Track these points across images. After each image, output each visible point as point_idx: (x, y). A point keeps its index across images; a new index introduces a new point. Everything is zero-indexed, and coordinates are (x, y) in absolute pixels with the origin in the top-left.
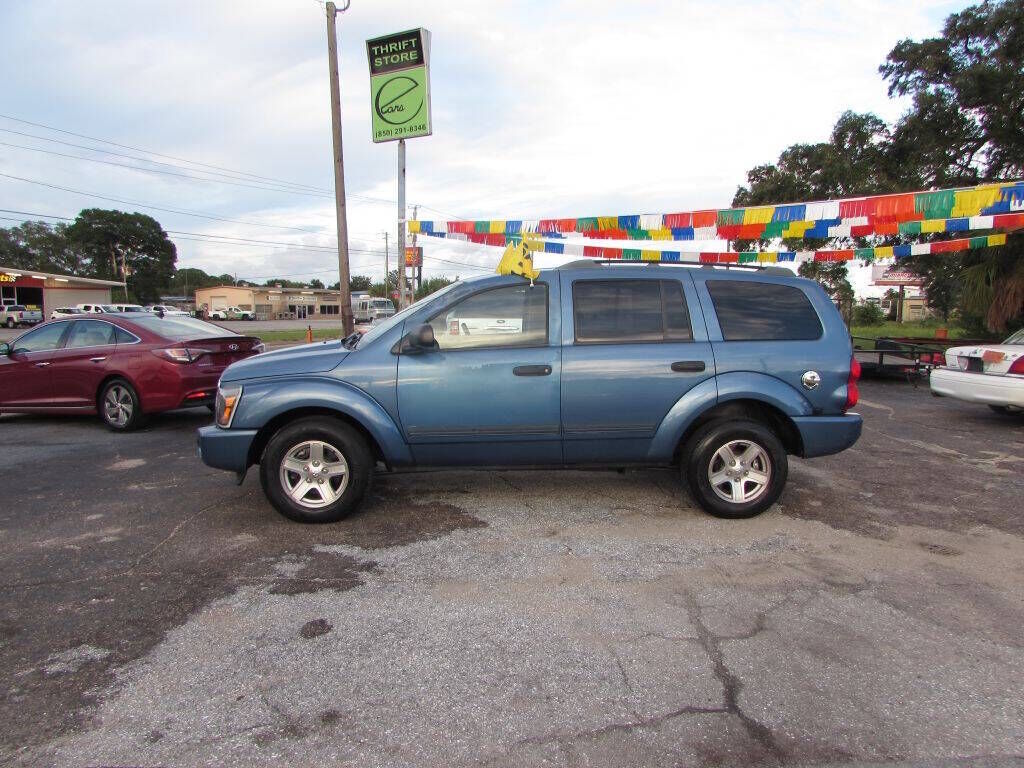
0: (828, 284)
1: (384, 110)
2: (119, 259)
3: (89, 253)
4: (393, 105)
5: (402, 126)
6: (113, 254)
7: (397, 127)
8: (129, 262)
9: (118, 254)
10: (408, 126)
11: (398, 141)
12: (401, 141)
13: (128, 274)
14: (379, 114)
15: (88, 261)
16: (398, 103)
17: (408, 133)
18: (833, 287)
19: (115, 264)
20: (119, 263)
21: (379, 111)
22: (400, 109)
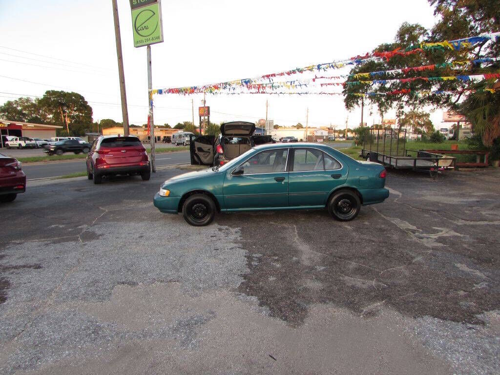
1: (139, 29)
2: (64, 115)
3: (51, 112)
4: (143, 26)
5: (148, 38)
6: (62, 112)
7: (145, 38)
8: (69, 116)
9: (64, 112)
10: (151, 37)
11: (147, 47)
12: (149, 46)
13: (69, 122)
14: (137, 31)
15: (51, 116)
16: (145, 25)
17: (152, 42)
19: (63, 117)
20: (65, 117)
22: (146, 28)
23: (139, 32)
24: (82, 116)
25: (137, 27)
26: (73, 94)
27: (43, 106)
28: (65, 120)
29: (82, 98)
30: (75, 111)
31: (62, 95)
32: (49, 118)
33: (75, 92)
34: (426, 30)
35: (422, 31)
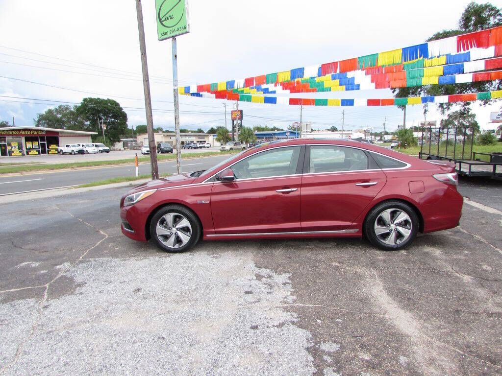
0: (464, 123)
1: (163, 20)
2: (101, 121)
3: (88, 119)
4: (168, 15)
5: (173, 28)
6: (98, 119)
7: (170, 29)
8: (105, 123)
9: (101, 119)
10: (176, 28)
11: (171, 39)
12: (174, 37)
13: (105, 128)
15: (88, 123)
16: (170, 14)
17: (177, 33)
18: (468, 124)
19: (99, 124)
20: (101, 123)
21: (161, 21)
22: (171, 17)
23: (163, 22)
24: (117, 122)
25: (161, 17)
26: (109, 101)
27: (81, 113)
28: (101, 127)
29: (118, 105)
30: (111, 117)
31: (98, 102)
32: (86, 125)
33: (111, 98)
34: (498, 11)
35: (493, 12)
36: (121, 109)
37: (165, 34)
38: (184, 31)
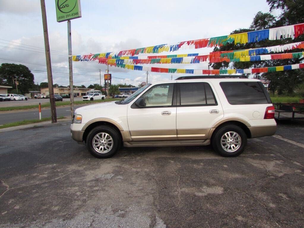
1: (61, 7)
2: (15, 79)
3: (5, 77)
4: (64, 4)
5: (68, 14)
6: (13, 77)
7: (66, 14)
8: (17, 80)
9: (15, 77)
10: (71, 13)
11: (67, 21)
12: (69, 20)
13: (18, 84)
15: (6, 80)
16: (66, 3)
17: (71, 17)
19: (14, 81)
20: (15, 81)
21: (59, 8)
22: (67, 6)
23: (61, 9)
24: (26, 80)
25: (59, 5)
26: (21, 66)
28: (15, 83)
29: (27, 68)
30: (22, 77)
31: (13, 66)
32: (4, 82)
33: (22, 64)
36: (30, 71)
37: (63, 17)
38: (77, 16)
